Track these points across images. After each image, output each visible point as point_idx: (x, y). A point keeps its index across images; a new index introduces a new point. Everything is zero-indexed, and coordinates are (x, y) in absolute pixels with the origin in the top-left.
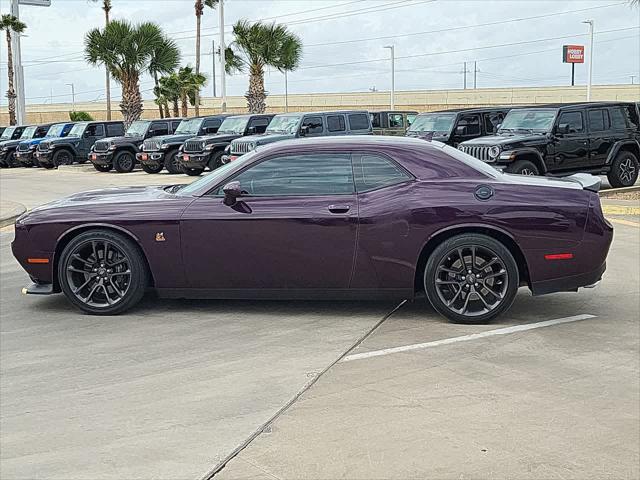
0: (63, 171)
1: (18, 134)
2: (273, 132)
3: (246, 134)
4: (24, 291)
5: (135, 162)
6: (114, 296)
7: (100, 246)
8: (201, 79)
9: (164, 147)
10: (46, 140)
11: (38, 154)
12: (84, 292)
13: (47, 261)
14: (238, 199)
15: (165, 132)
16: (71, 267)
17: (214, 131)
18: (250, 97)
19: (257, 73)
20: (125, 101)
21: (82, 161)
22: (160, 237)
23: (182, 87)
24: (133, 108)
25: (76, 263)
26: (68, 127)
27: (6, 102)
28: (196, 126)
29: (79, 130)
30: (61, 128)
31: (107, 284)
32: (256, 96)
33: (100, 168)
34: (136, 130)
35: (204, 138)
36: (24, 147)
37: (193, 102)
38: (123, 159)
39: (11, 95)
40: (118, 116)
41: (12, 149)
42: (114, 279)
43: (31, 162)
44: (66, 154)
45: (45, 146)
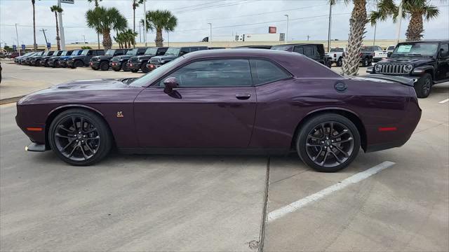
0: (79, 69)
1: (60, 54)
2: (168, 54)
3: (157, 55)
4: (26, 148)
5: (109, 66)
6: (88, 153)
7: (78, 120)
8: (136, 34)
9: (122, 60)
10: (72, 57)
11: (68, 62)
12: (68, 151)
13: (40, 129)
14: (174, 89)
15: (122, 54)
16: (58, 134)
17: (143, 54)
18: (157, 41)
19: (159, 32)
20: (104, 41)
21: (87, 66)
22: (119, 114)
23: (128, 37)
24: (108, 44)
25: (61, 131)
26: (81, 51)
27: (56, 41)
28: (135, 51)
29: (85, 53)
30: (78, 52)
31: (83, 145)
32: (159, 40)
33: (94, 69)
34: (109, 53)
35: (139, 57)
36: (62, 59)
37: (133, 43)
38: (104, 65)
39: (58, 39)
40: (102, 47)
41: (57, 60)
42: (88, 142)
43: (65, 66)
44: (79, 62)
45: (71, 59)
